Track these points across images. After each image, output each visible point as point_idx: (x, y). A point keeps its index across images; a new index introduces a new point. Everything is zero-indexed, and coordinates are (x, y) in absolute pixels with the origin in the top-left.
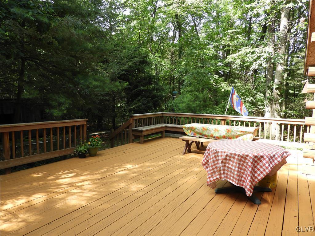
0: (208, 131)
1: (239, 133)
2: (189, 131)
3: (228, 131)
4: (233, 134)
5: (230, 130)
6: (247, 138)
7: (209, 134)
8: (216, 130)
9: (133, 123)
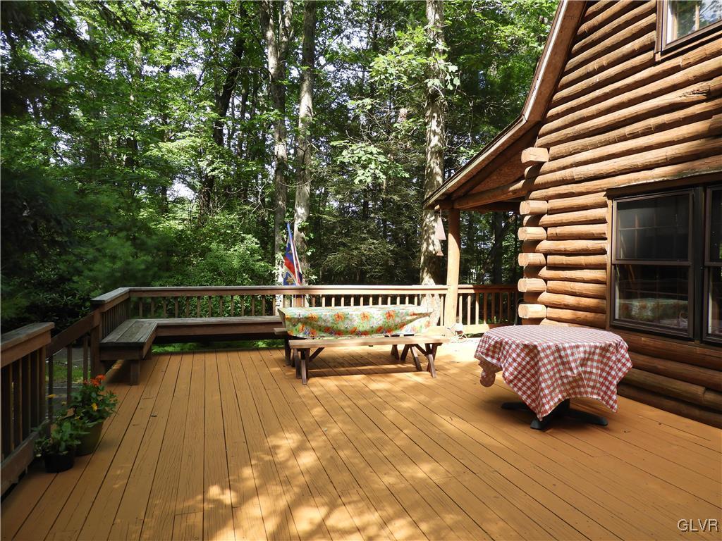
0: (347, 321)
1: (409, 318)
2: (300, 326)
3: (389, 315)
4: (398, 320)
5: (392, 313)
6: (421, 327)
7: (350, 328)
8: (365, 317)
9: (101, 325)
